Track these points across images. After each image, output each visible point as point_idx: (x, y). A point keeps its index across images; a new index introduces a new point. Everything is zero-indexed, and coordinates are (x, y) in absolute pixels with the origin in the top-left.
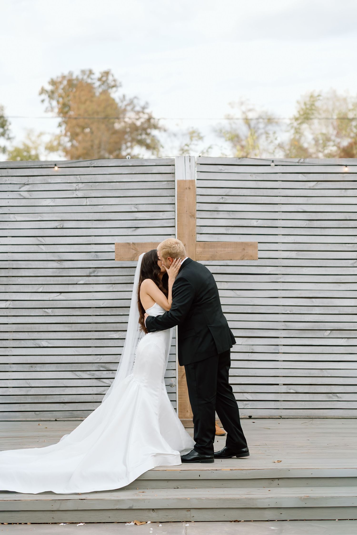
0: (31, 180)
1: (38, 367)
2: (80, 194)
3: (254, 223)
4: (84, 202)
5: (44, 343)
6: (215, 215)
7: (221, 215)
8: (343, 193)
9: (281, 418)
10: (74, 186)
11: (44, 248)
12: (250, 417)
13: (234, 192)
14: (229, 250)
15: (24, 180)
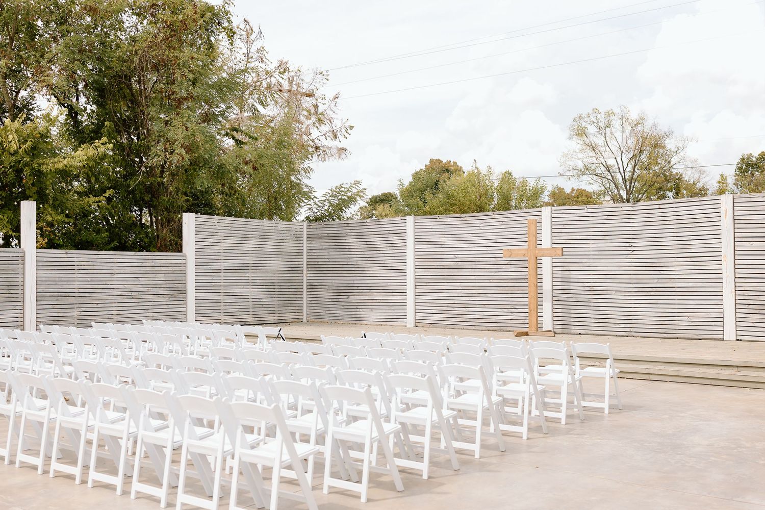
0: (484, 221)
1: (487, 306)
2: (503, 227)
3: (578, 238)
4: (505, 230)
5: (489, 295)
6: (560, 234)
7: (563, 234)
8: (620, 221)
9: (593, 335)
10: (501, 223)
11: (489, 252)
12: (580, 334)
13: (569, 223)
14: (549, 252)
15: (481, 221)
